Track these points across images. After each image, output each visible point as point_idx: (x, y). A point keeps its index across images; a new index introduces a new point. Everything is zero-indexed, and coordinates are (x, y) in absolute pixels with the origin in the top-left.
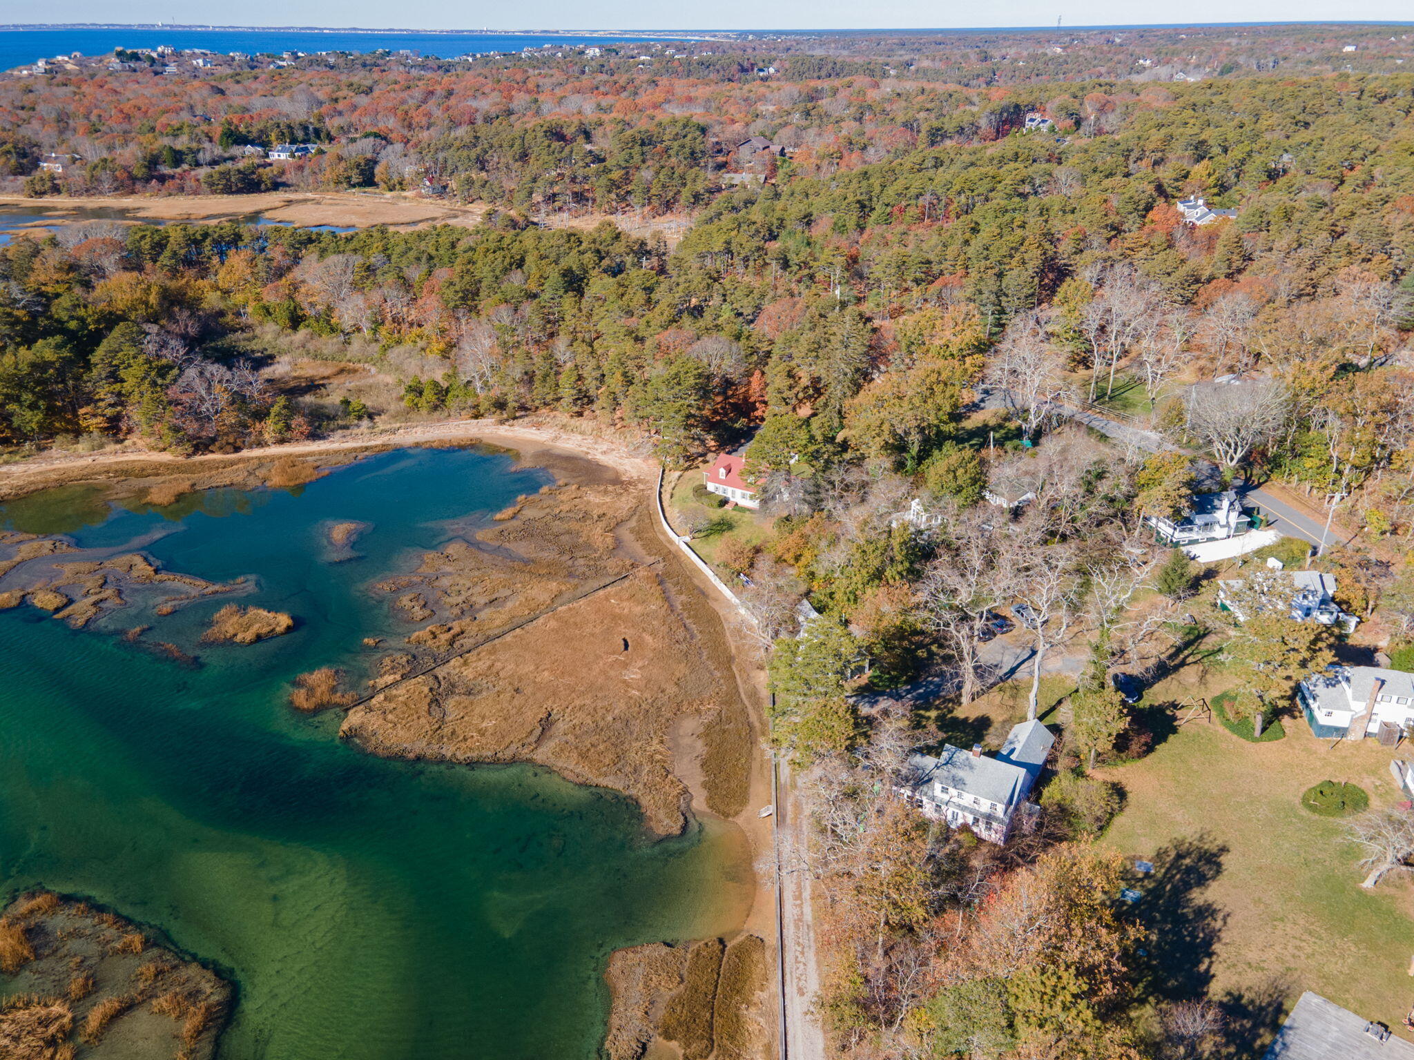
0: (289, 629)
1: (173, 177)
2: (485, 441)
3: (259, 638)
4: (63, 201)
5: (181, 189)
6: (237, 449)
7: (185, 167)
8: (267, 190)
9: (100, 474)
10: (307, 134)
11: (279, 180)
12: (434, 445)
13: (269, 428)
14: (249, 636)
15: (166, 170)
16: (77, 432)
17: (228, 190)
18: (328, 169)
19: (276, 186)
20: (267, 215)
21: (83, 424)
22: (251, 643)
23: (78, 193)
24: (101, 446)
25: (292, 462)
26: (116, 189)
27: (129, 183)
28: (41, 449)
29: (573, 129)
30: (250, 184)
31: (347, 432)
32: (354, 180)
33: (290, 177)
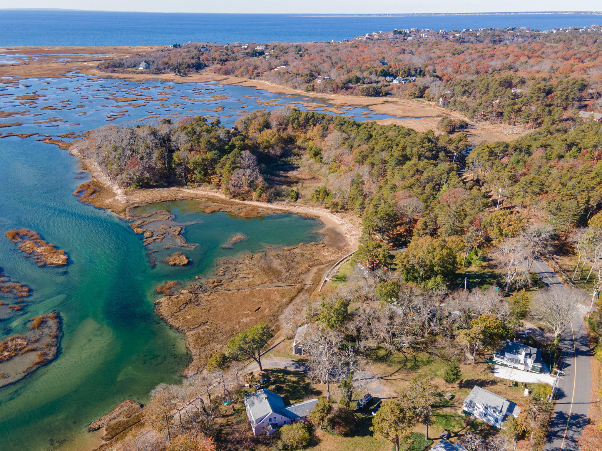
0: (184, 265)
1: (351, 88)
2: (321, 218)
3: (174, 265)
4: (313, 94)
5: (352, 93)
6: (244, 200)
7: (359, 84)
8: (383, 96)
9: (203, 198)
10: (416, 73)
11: (390, 92)
12: (303, 215)
13: (254, 195)
14: (172, 263)
15: (351, 85)
16: (209, 182)
17: (368, 95)
18: (408, 90)
19: (387, 94)
20: (370, 107)
21: (212, 180)
22: (172, 265)
23: (319, 92)
24: (213, 189)
25: (255, 208)
26: (331, 91)
27: (336, 89)
28: (199, 186)
29: (517, 81)
30: (377, 93)
31: (280, 202)
32: (417, 95)
33: (394, 91)
